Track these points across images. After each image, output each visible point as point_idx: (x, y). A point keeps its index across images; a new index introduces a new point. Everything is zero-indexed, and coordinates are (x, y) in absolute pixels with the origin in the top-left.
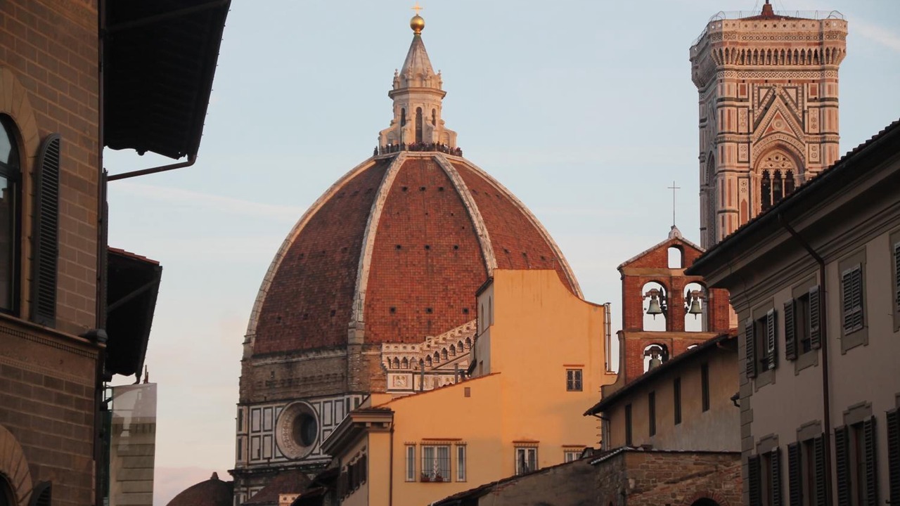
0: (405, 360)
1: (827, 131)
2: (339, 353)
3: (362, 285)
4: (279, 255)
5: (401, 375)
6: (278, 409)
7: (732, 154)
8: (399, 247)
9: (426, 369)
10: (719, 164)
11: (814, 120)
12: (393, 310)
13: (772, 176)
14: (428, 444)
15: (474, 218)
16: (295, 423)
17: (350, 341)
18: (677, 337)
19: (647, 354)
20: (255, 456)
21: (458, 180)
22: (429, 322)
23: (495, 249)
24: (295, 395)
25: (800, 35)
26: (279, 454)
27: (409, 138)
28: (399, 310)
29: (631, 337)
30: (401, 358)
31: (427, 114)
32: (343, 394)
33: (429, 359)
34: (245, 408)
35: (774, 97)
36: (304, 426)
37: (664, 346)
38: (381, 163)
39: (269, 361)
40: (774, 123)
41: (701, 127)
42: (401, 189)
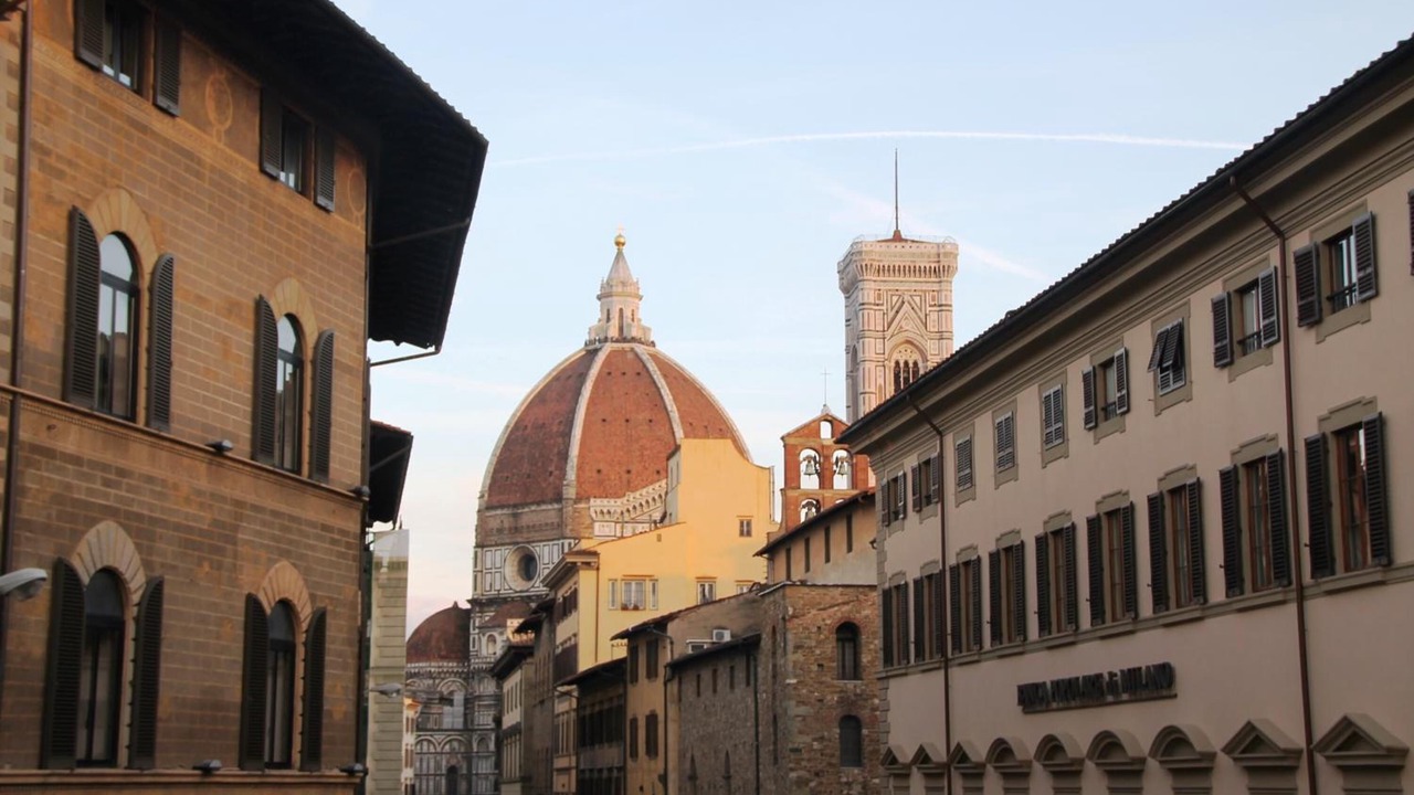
0: (609, 512)
1: (944, 329)
2: (556, 506)
3: (574, 451)
4: (507, 427)
5: (605, 524)
6: (506, 551)
7: (871, 348)
8: (604, 420)
9: (626, 519)
10: (860, 355)
11: (934, 321)
12: (599, 471)
13: (902, 365)
14: (628, 580)
15: (665, 397)
16: (520, 562)
17: (565, 497)
18: (828, 494)
19: (804, 507)
20: (488, 589)
21: (652, 367)
22: (629, 482)
23: (682, 423)
24: (519, 540)
25: (922, 255)
26: (507, 587)
27: (613, 332)
28: (604, 471)
29: (791, 493)
30: (605, 511)
31: (627, 313)
32: (558, 539)
33: (628, 511)
34: (479, 550)
35: (903, 302)
36: (528, 565)
37: (818, 501)
38: (591, 353)
39: (499, 512)
40: (903, 323)
41: (847, 326)
42: (606, 373)
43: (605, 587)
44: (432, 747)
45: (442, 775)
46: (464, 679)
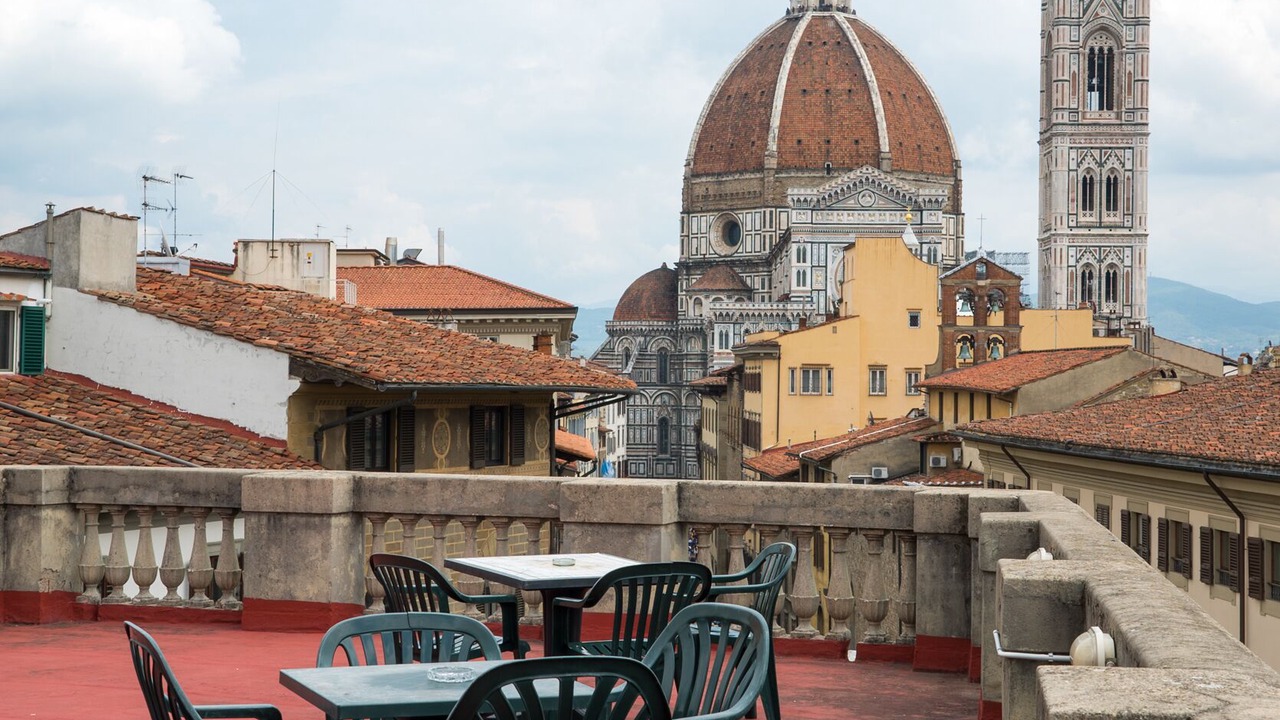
0: (805, 200)
1: (1140, 16)
2: (758, 176)
3: (775, 122)
4: (712, 96)
5: (802, 212)
6: (711, 217)
7: (1066, 35)
8: (805, 91)
10: (1055, 43)
11: (1131, 7)
12: (799, 141)
13: (1096, 51)
14: (806, 368)
15: (865, 67)
16: (724, 228)
17: (766, 167)
18: (981, 330)
19: (959, 341)
20: (694, 252)
21: (852, 35)
22: (828, 151)
23: (881, 91)
24: (724, 207)
26: (712, 252)
28: (805, 142)
29: (950, 330)
30: (802, 199)
32: (761, 207)
33: (824, 198)
34: (685, 215)
36: (732, 233)
37: (972, 336)
38: (792, 20)
39: (704, 179)
40: (1099, 10)
41: (1043, 10)
42: (806, 45)
43: (785, 375)
44: (644, 400)
45: (653, 426)
46: (673, 337)
